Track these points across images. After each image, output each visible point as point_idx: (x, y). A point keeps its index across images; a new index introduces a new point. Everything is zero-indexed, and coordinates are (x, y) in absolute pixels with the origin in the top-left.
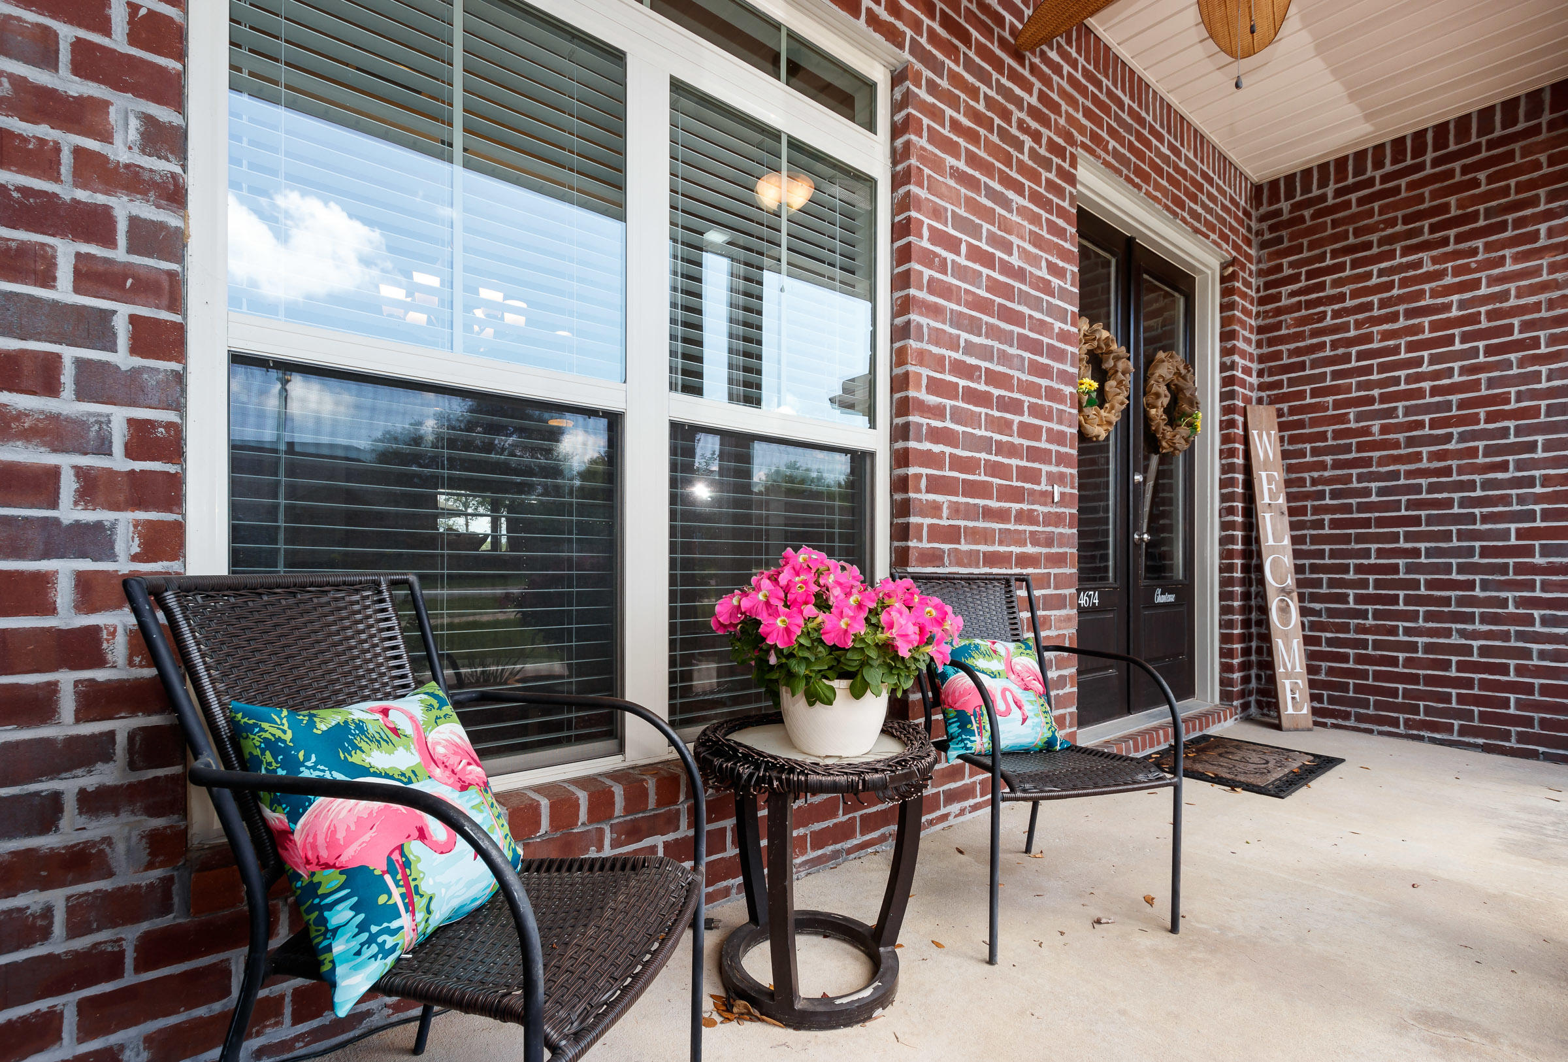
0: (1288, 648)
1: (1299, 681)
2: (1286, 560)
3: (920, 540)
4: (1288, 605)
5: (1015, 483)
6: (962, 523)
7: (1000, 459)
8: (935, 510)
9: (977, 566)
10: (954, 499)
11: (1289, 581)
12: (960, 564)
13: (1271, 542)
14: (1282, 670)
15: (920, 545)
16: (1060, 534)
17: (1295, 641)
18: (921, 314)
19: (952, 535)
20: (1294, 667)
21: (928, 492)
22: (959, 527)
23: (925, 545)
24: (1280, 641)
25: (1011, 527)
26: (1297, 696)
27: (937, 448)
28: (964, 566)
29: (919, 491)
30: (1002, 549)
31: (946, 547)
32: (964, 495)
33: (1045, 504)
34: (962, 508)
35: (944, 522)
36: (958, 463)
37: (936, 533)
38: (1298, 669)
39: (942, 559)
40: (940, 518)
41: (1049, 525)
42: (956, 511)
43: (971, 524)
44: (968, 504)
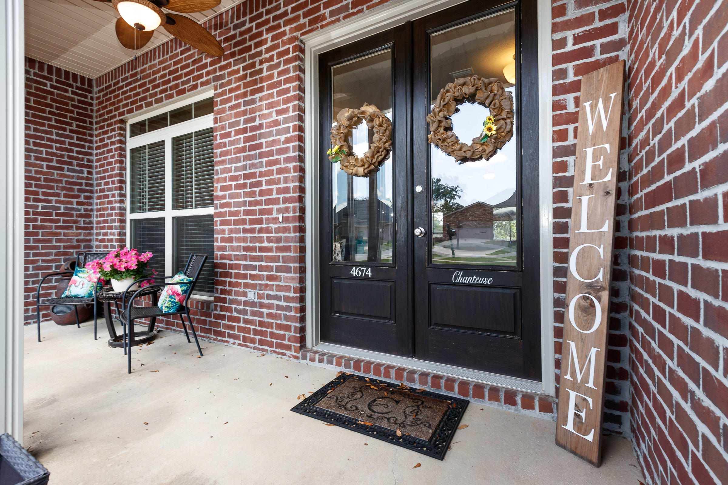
0: (583, 357)
1: (590, 400)
2: (601, 250)
3: (218, 242)
4: (592, 305)
5: (258, 217)
6: (234, 235)
7: (251, 208)
8: (223, 231)
9: (240, 251)
10: (230, 227)
11: (600, 276)
12: (233, 250)
13: (584, 229)
14: (568, 377)
15: (218, 244)
16: (286, 237)
17: (594, 351)
18: (218, 166)
19: (230, 240)
20: (586, 379)
21: (220, 226)
22: (233, 237)
23: (219, 244)
24: (573, 345)
25: (256, 235)
26: (583, 415)
27: (223, 210)
28: (235, 251)
29: (217, 226)
30: (251, 245)
31: (227, 244)
32: (234, 225)
33: (276, 223)
34: (234, 230)
35: (227, 236)
36: (231, 214)
37: (223, 240)
38: (591, 384)
39: (226, 249)
40: (225, 234)
41: (279, 233)
42: (231, 231)
43: (237, 235)
44: (236, 228)
